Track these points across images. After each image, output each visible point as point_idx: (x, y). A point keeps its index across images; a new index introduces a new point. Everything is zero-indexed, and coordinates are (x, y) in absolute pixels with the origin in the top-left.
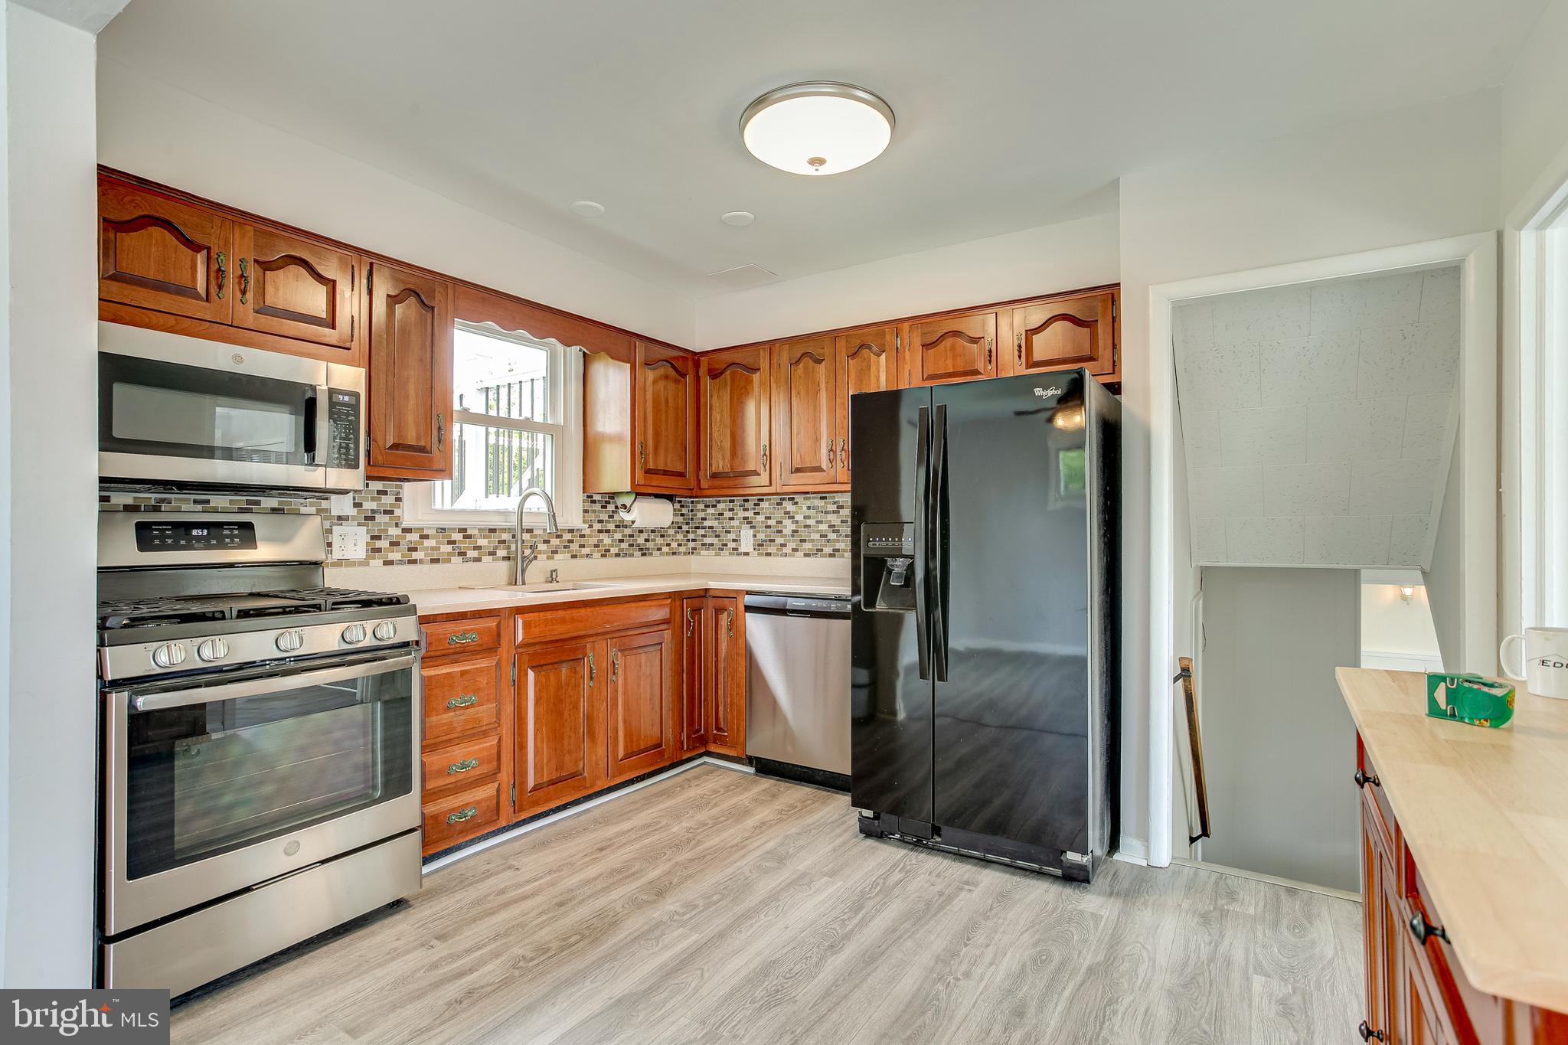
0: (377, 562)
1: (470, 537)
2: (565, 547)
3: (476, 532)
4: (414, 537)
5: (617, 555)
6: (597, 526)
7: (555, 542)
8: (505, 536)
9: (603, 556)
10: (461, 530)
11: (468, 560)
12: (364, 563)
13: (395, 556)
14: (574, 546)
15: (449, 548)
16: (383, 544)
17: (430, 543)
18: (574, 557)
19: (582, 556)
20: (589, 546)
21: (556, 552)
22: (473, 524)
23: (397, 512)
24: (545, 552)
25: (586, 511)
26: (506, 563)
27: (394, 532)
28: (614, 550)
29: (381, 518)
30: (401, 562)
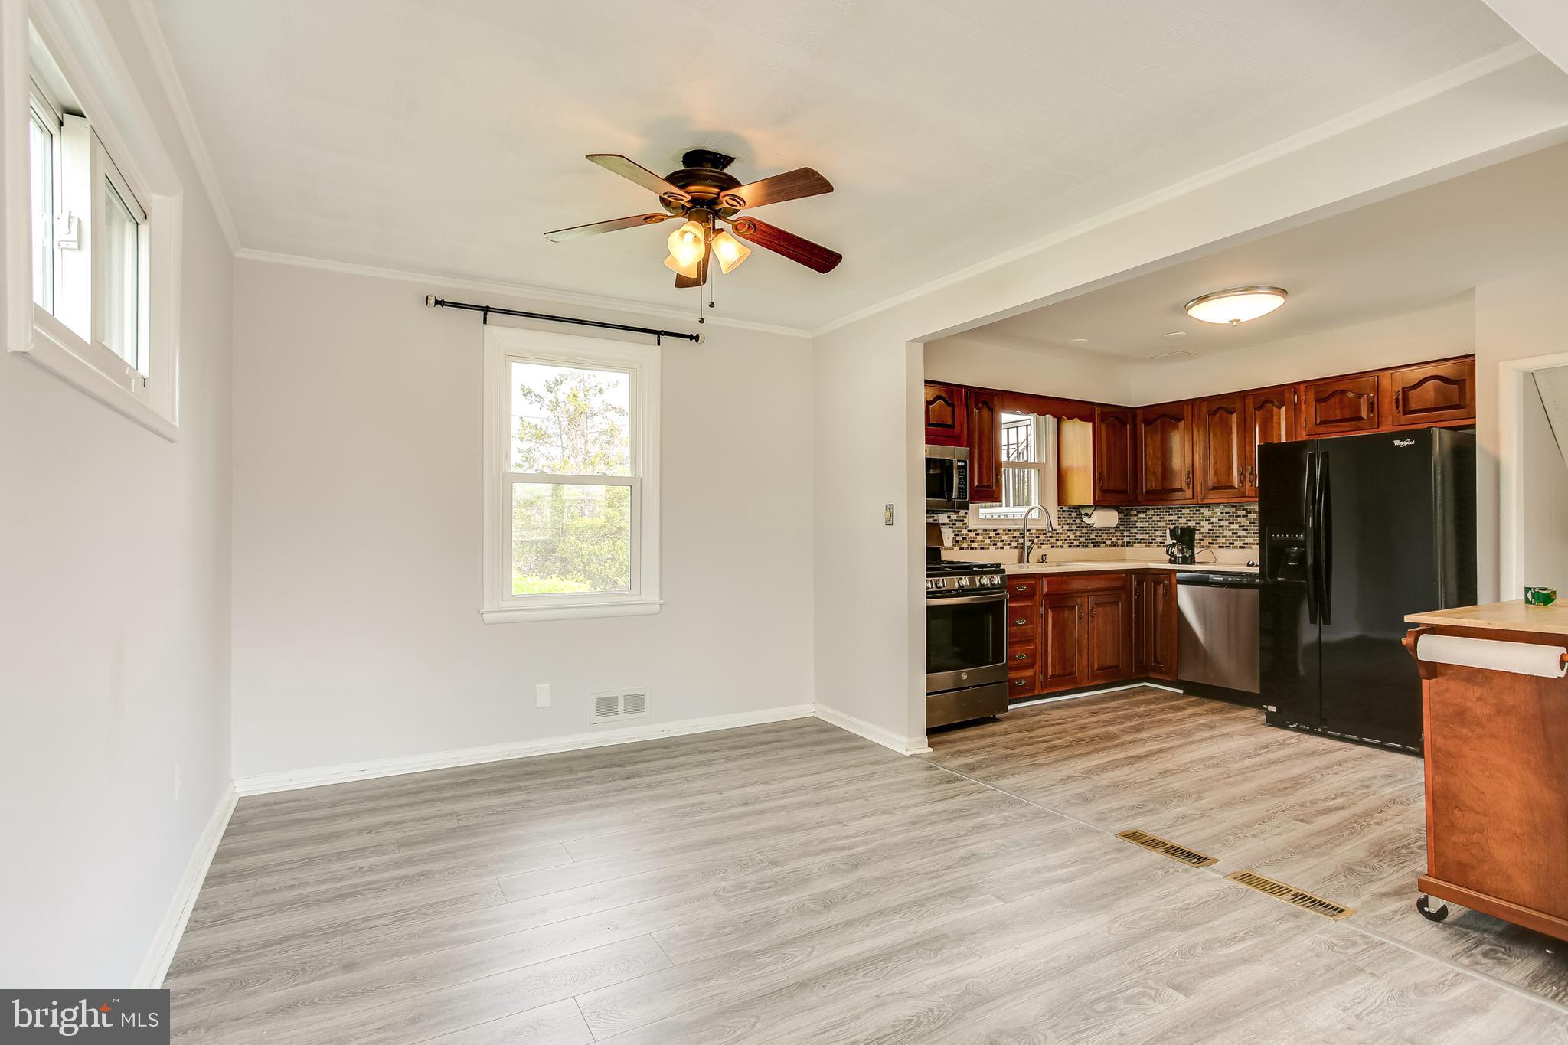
0: (957, 548)
1: (998, 534)
2: (1048, 540)
3: (1001, 531)
4: (972, 534)
5: (1078, 546)
6: (1066, 527)
7: (1042, 537)
8: (1016, 534)
9: (1070, 546)
10: (995, 530)
11: (997, 548)
12: (952, 549)
13: (964, 545)
14: (1053, 540)
15: (988, 541)
16: (959, 538)
17: (980, 538)
18: (1053, 547)
19: (1057, 547)
20: (1061, 540)
21: (1042, 544)
22: (1000, 527)
23: (966, 521)
24: (1037, 544)
25: (1059, 518)
26: (1017, 550)
27: (964, 531)
28: (1076, 543)
29: (959, 524)
30: (967, 549)
